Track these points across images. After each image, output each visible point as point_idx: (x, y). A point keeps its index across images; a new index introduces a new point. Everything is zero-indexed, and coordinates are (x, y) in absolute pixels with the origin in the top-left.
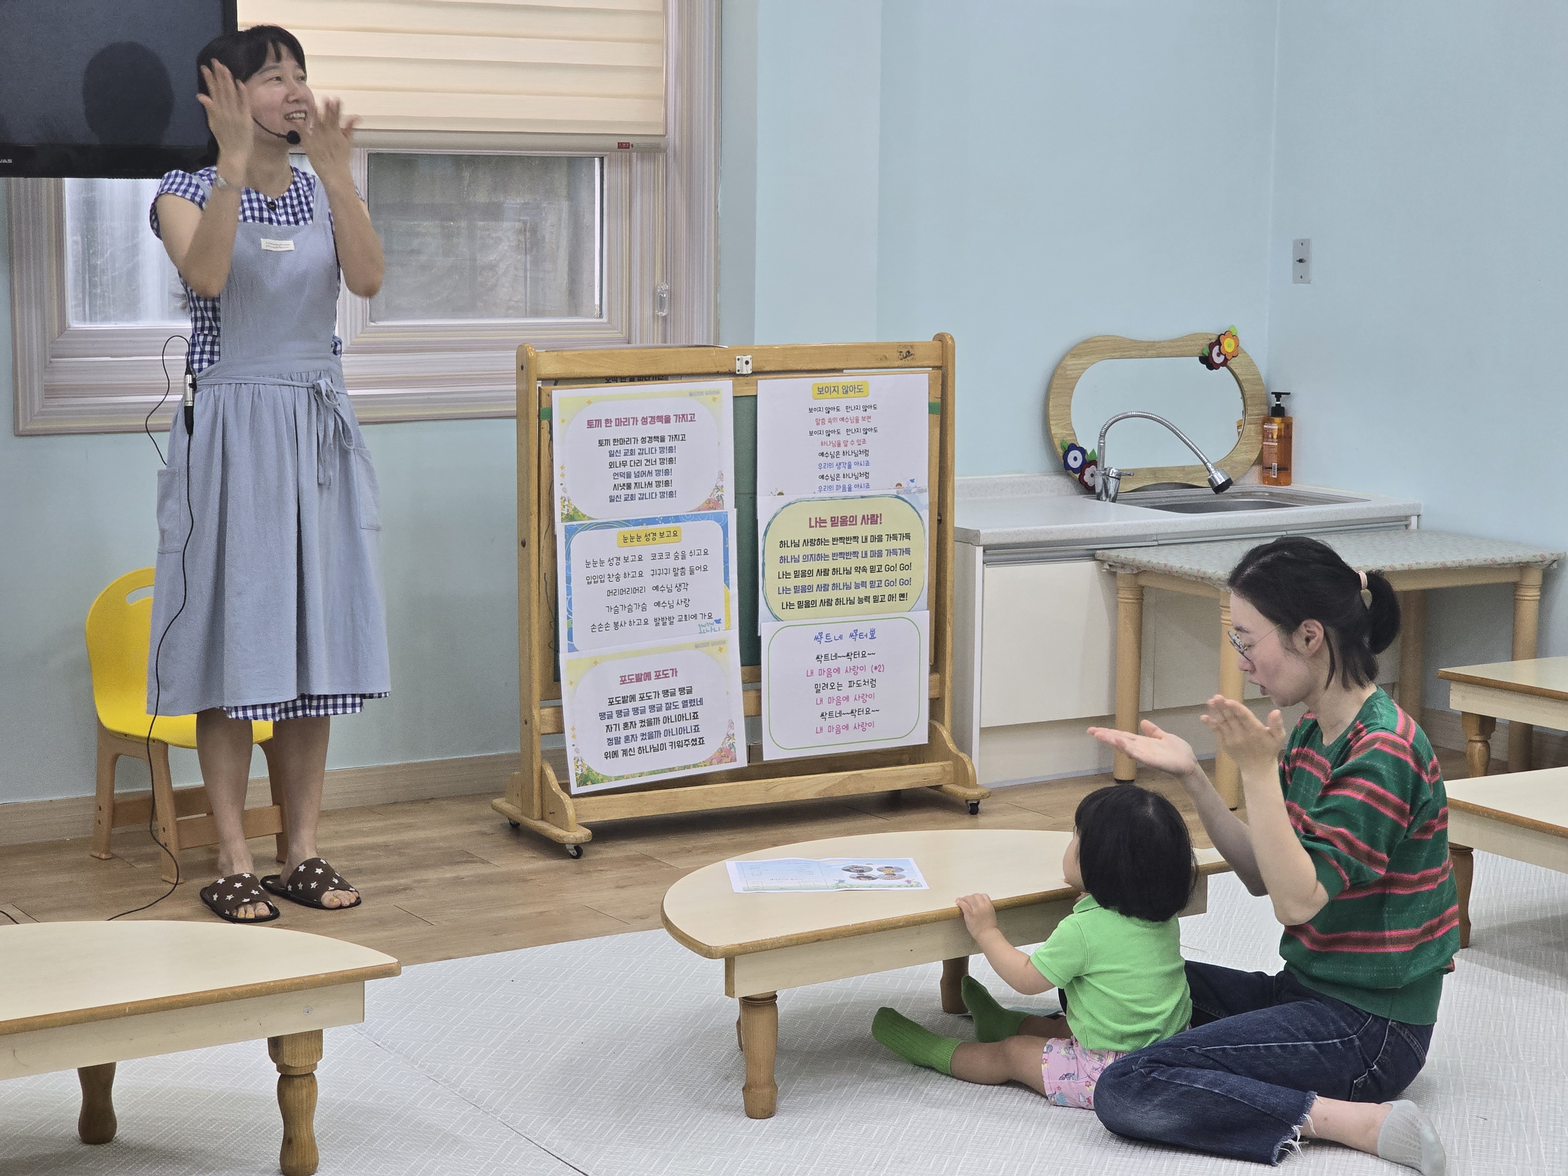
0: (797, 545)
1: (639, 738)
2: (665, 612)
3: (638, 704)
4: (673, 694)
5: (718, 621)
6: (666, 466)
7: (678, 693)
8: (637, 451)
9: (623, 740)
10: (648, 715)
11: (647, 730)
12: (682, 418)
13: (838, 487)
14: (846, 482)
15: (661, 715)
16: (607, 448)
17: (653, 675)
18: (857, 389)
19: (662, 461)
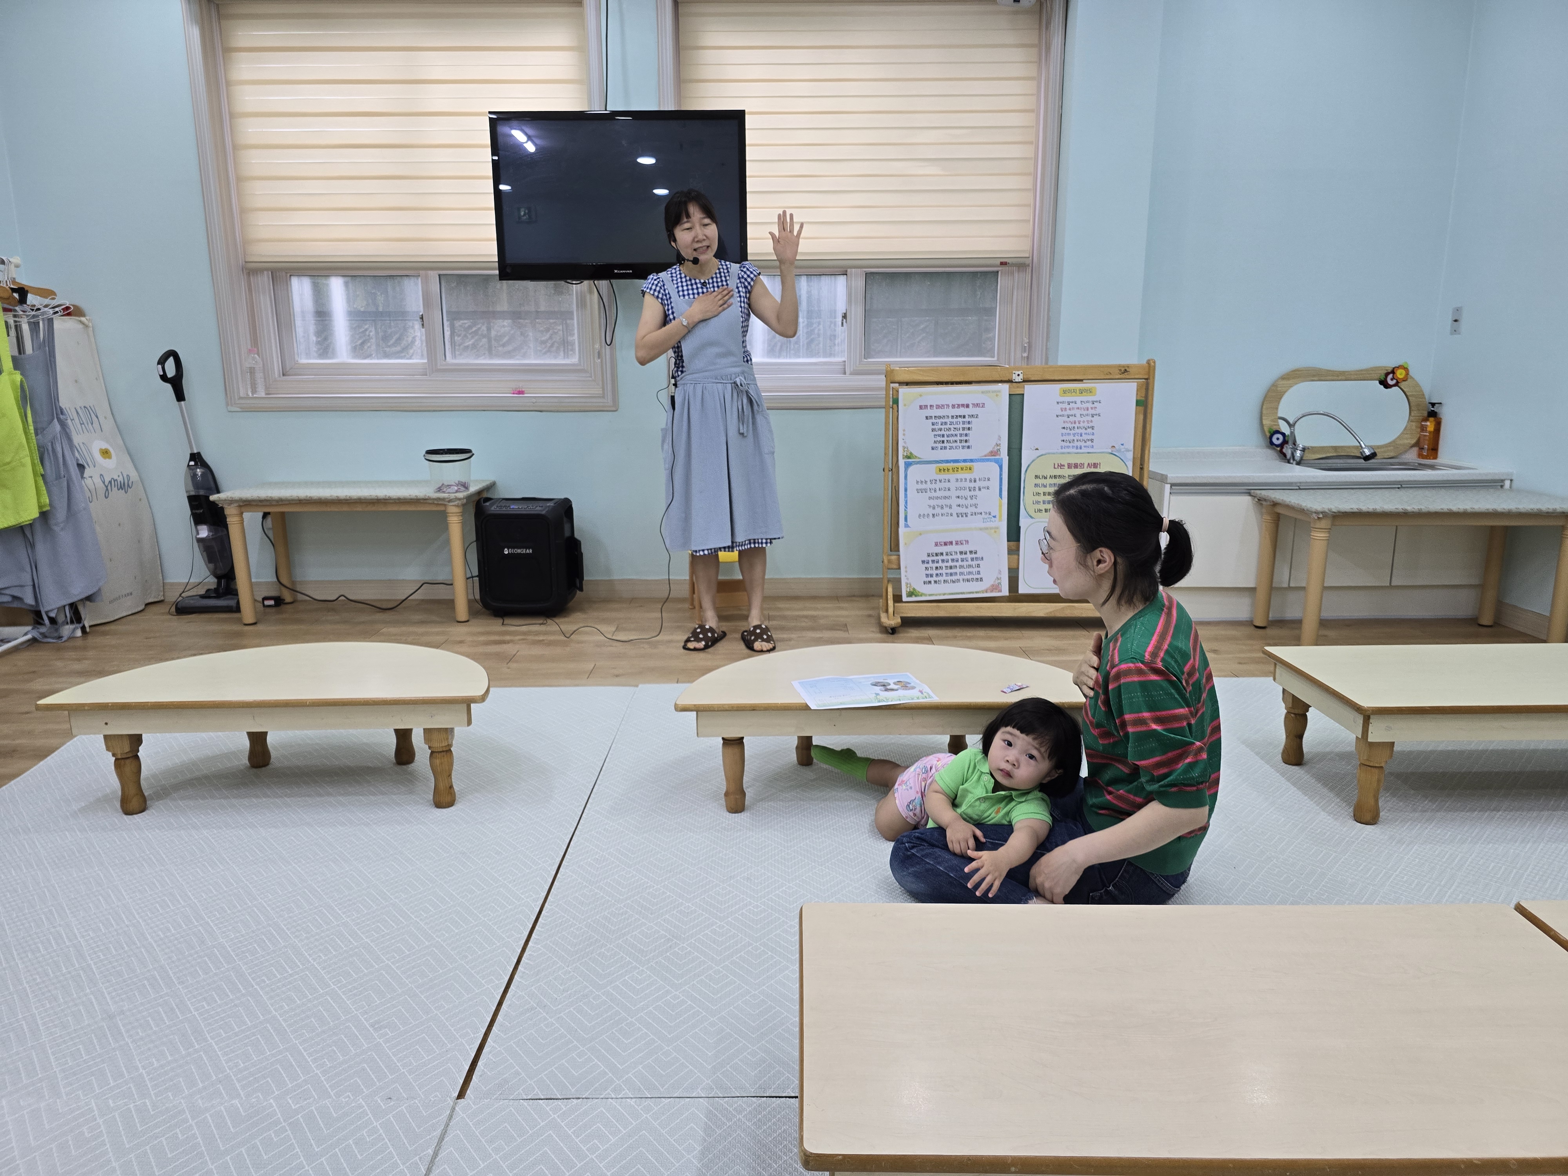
0: (1046, 478)
1: (944, 575)
2: (964, 510)
3: (945, 557)
4: (966, 553)
5: (995, 517)
6: (966, 432)
7: (968, 553)
8: (948, 423)
9: (934, 575)
10: (950, 564)
11: (949, 571)
12: (977, 405)
13: (1073, 447)
14: (1079, 444)
15: (958, 564)
16: (930, 421)
17: (954, 543)
18: (1090, 391)
19: (964, 429)
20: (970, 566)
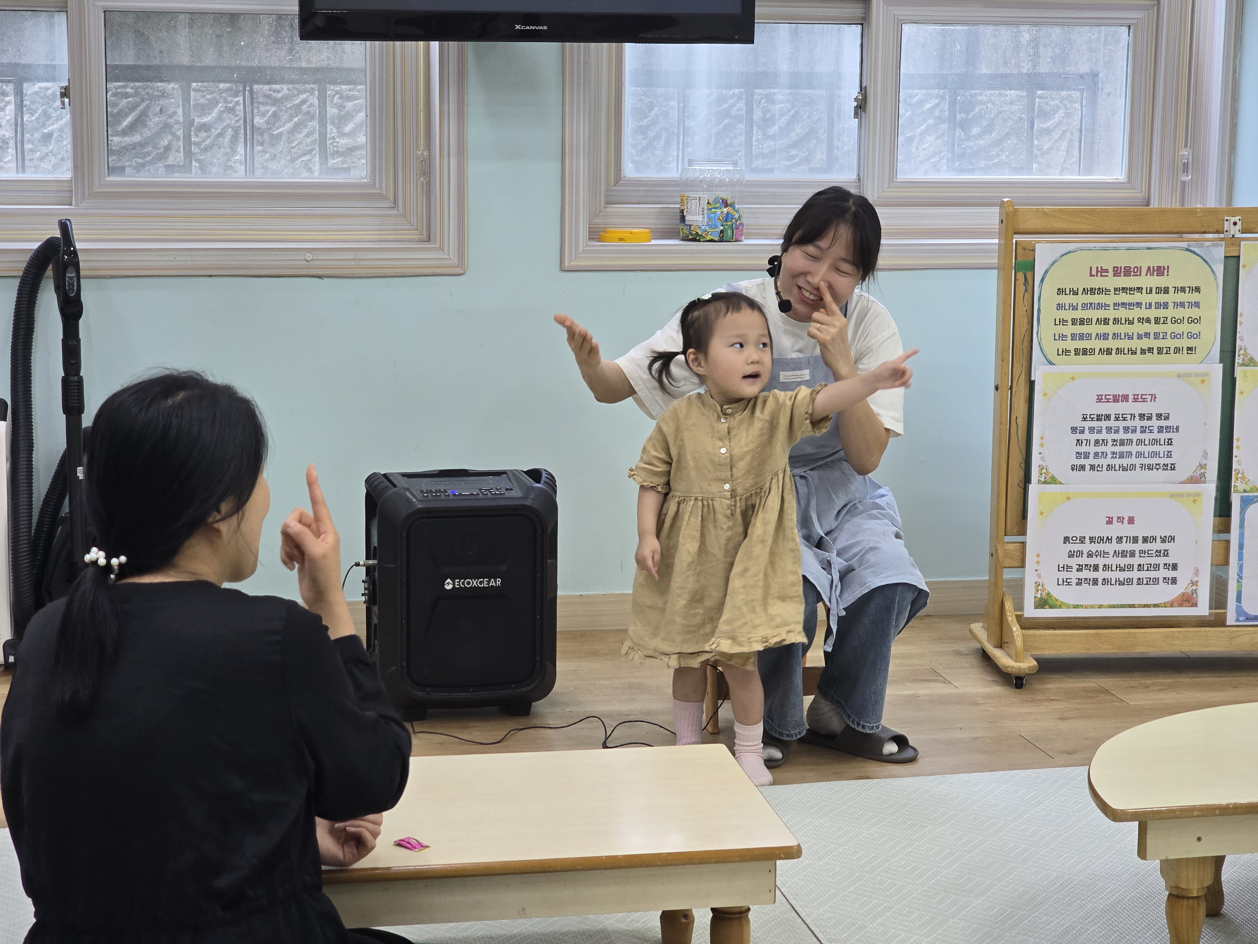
1: (1109, 456)
3: (1112, 423)
4: (1150, 418)
7: (1154, 418)
9: (1092, 455)
10: (1121, 436)
11: (1118, 449)
20: (1156, 442)
